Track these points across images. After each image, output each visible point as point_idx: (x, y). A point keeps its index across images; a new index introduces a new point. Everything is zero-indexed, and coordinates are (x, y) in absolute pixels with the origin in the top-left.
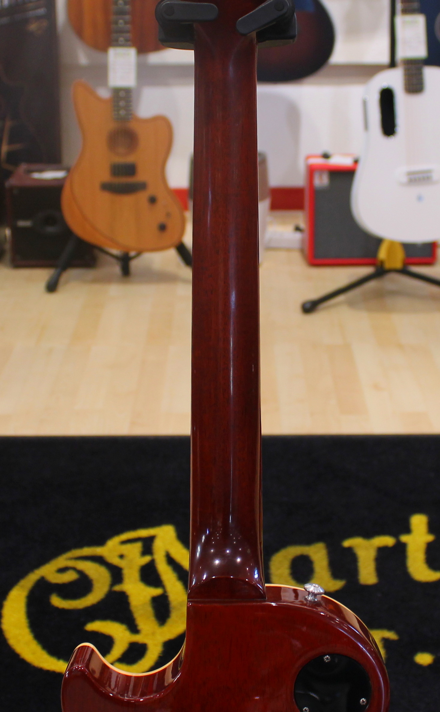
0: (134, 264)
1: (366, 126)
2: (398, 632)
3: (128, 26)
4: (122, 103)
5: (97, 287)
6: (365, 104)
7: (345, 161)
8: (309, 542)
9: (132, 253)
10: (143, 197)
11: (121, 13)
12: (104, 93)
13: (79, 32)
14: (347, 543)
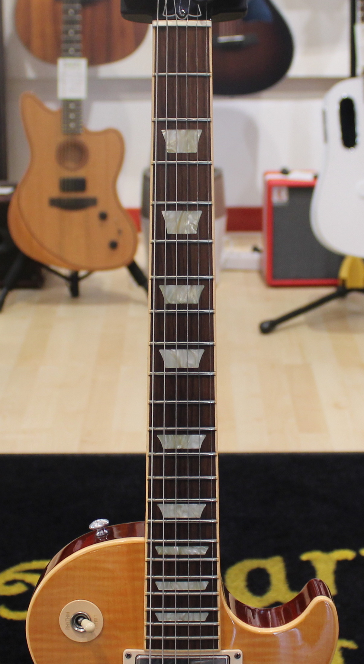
0: (83, 285)
1: (326, 138)
2: (357, 642)
3: (78, 37)
4: (72, 116)
5: (44, 308)
6: (324, 114)
7: (305, 177)
8: (265, 555)
9: (82, 273)
10: (93, 213)
11: (72, 22)
12: (53, 106)
13: (28, 44)
14: (305, 557)
